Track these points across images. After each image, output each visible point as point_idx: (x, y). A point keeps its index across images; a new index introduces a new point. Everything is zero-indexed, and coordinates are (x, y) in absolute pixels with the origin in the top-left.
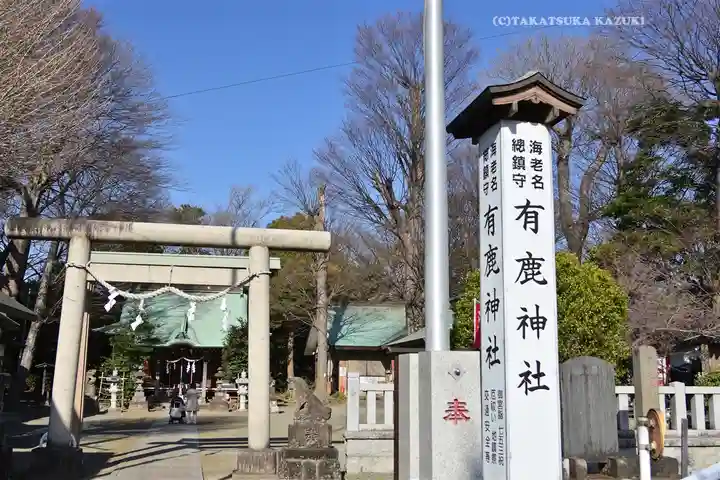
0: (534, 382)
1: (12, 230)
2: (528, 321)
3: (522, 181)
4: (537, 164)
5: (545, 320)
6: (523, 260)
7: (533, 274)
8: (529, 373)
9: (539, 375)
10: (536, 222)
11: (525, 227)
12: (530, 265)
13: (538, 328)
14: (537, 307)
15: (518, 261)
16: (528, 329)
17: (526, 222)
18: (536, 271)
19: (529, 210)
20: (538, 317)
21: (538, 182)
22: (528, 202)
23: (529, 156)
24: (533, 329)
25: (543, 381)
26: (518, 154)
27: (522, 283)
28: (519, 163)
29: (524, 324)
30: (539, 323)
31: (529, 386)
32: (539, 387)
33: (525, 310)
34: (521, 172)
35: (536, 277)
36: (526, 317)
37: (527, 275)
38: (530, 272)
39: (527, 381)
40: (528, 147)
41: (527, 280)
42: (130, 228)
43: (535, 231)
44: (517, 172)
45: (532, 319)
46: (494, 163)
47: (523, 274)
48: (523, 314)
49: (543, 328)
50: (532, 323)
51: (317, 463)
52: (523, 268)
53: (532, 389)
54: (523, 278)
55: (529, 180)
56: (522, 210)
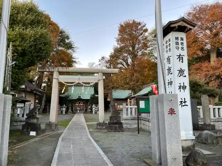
0: (184, 104)
1: (39, 69)
2: (181, 87)
3: (178, 48)
4: (182, 44)
5: (186, 87)
6: (179, 70)
7: (182, 74)
8: (182, 101)
9: (185, 102)
10: (182, 60)
11: (179, 61)
12: (181, 72)
13: (184, 89)
14: (184, 83)
15: (178, 70)
16: (181, 89)
17: (180, 60)
18: (183, 73)
19: (180, 56)
20: (184, 86)
21: (183, 49)
22: (180, 54)
23: (180, 41)
24: (183, 89)
25: (186, 104)
26: (177, 41)
27: (179, 76)
28: (177, 43)
29: (180, 88)
30: (184, 88)
31: (182, 105)
32: (185, 105)
33: (180, 84)
34: (178, 46)
35: (183, 75)
36: (181, 86)
37: (180, 74)
38: (181, 73)
39: (181, 103)
40: (179, 39)
41: (180, 76)
42: (69, 69)
43: (182, 62)
44: (177, 46)
45: (182, 86)
46: (170, 44)
47: (179, 74)
48: (180, 85)
49: (185, 89)
50: (182, 88)
51: (117, 126)
52: (179, 73)
53: (183, 106)
54: (179, 75)
55: (180, 48)
56: (178, 56)
